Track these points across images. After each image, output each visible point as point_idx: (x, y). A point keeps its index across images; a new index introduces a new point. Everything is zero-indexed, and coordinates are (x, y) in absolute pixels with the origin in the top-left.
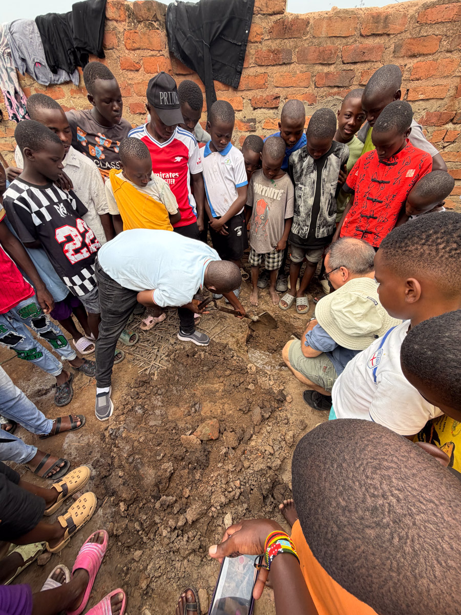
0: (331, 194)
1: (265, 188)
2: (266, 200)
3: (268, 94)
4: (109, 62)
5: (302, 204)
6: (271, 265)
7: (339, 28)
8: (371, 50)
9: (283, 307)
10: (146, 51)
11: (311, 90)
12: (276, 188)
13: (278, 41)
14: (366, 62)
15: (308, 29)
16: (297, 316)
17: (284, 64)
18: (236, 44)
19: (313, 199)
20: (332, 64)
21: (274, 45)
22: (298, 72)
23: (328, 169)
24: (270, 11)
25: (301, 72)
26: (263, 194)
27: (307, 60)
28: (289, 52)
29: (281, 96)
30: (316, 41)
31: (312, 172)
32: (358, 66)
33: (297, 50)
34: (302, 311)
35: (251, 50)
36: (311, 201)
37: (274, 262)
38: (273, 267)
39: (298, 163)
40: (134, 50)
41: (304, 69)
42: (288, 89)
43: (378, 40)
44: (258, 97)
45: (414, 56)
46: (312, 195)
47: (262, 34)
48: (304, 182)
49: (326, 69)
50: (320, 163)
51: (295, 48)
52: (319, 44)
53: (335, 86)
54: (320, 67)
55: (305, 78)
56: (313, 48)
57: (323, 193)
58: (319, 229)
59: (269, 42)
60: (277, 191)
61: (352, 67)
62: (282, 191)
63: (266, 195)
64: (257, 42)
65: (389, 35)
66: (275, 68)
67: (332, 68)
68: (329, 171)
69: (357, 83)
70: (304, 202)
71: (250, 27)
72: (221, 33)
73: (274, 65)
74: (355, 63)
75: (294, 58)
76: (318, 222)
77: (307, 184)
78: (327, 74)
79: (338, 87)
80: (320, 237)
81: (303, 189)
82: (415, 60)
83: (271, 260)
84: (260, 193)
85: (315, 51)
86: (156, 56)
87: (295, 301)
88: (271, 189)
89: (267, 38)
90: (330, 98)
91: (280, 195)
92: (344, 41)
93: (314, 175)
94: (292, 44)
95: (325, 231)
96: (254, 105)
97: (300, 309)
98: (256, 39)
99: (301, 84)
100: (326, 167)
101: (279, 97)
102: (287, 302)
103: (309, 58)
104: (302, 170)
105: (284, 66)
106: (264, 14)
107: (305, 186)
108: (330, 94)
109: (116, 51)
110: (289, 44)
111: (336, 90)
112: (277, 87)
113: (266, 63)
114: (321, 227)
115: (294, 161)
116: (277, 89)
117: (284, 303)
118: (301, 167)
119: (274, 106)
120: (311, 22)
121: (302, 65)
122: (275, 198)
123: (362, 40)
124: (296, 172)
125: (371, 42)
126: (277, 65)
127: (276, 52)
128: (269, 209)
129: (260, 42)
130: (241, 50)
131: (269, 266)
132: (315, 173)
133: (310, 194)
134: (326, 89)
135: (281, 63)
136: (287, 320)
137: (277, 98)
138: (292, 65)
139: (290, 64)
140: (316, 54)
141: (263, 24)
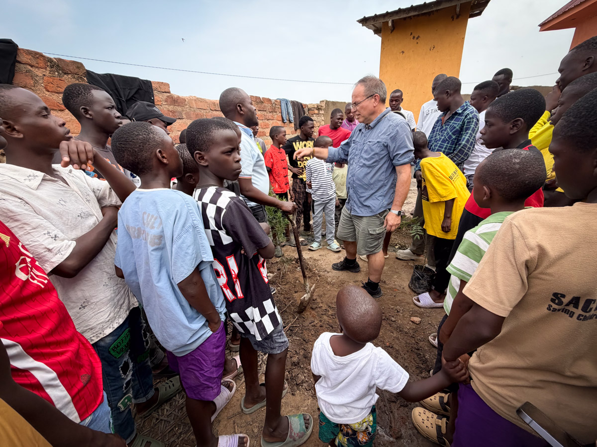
7: (201, 105)
13: (172, 106)
15: (186, 103)
17: (179, 118)
21: (170, 108)
24: (163, 91)
28: (181, 113)
30: (192, 109)
47: (161, 101)
51: (183, 111)
52: (194, 111)
56: (192, 113)
59: (166, 106)
64: (159, 105)
71: (153, 96)
72: (133, 96)
75: (184, 117)
89: (165, 104)
92: (205, 111)
94: (180, 109)
98: (158, 103)
103: (192, 117)
106: (159, 91)
110: (179, 109)
120: (187, 100)
121: (189, 120)
123: (212, 111)
127: (173, 112)
129: (161, 105)
138: (184, 120)
139: (183, 119)
140: (195, 115)
141: (160, 96)
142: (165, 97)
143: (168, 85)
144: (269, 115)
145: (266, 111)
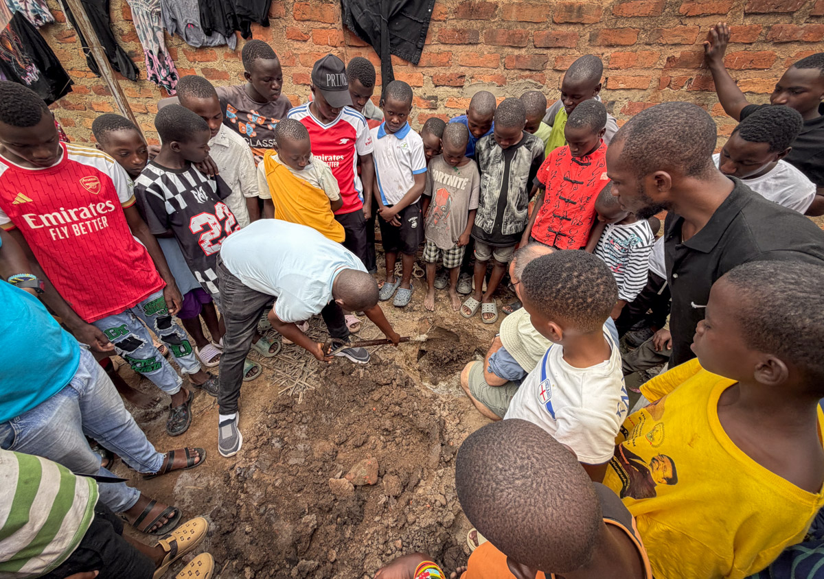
0: (521, 188)
1: (447, 176)
2: (449, 190)
3: (452, 72)
4: (274, 30)
5: (487, 195)
6: (450, 262)
7: (530, 14)
8: (565, 37)
9: (465, 314)
10: (316, 23)
11: (500, 71)
12: (460, 177)
13: (464, 21)
14: (559, 47)
15: (496, 12)
16: (483, 326)
17: (470, 43)
18: (417, 22)
19: (499, 191)
20: (522, 47)
21: (460, 25)
22: (485, 53)
23: (517, 161)
25: (489, 53)
26: (445, 182)
27: (495, 41)
28: (476, 33)
29: (467, 75)
30: (505, 24)
31: (500, 162)
32: (551, 51)
33: (484, 31)
34: (488, 321)
35: (434, 28)
36: (497, 194)
37: (454, 259)
38: (453, 264)
39: (485, 150)
40: (303, 21)
41: (493, 51)
42: (474, 69)
43: (571, 28)
44: (441, 75)
45: (611, 46)
46: (498, 188)
47: (447, 14)
48: (490, 171)
49: (516, 52)
50: (509, 153)
51: (483, 29)
52: (509, 28)
53: (527, 70)
54: (510, 50)
55: (493, 59)
56: (502, 31)
57: (511, 187)
58: (506, 224)
59: (454, 22)
60: (461, 180)
61: (545, 52)
62: (467, 180)
63: (448, 184)
64: (440, 21)
65: (583, 24)
66: (460, 47)
67: (523, 52)
68: (519, 164)
69: (551, 68)
70: (489, 194)
71: (433, 6)
72: (402, 10)
73: (459, 44)
74: (548, 48)
75: (482, 39)
76: (505, 217)
77: (494, 174)
78: (518, 57)
79: (530, 70)
80: (506, 234)
81: (489, 179)
82: (613, 50)
83: (450, 257)
84: (441, 182)
85: (504, 34)
86: (327, 28)
87: (480, 307)
88: (454, 177)
89: (451, 17)
90: (521, 81)
91: (464, 184)
92: (536, 26)
93: (502, 166)
94: (479, 25)
95: (513, 227)
96: (436, 82)
97: (486, 317)
98: (439, 18)
99: (489, 65)
100: (515, 159)
101: (464, 76)
102: (471, 308)
103: (498, 40)
104: (489, 159)
105: (470, 46)
107: (491, 176)
108: (521, 77)
109: (283, 21)
110: (476, 25)
111: (527, 73)
112: (462, 66)
113: (450, 41)
114: (509, 223)
115: (480, 148)
116: (462, 68)
117: (467, 310)
118: (488, 155)
119: (458, 85)
120: (500, 6)
121: (490, 46)
122: (458, 187)
123: (555, 26)
124: (483, 160)
125: (564, 29)
126: (462, 44)
127: (462, 32)
128: (452, 200)
129: (444, 21)
130: (423, 28)
131: (447, 264)
132: (503, 163)
133: (497, 185)
134: (516, 71)
135: (467, 43)
136: (470, 331)
137: (462, 76)
138: (479, 46)
139: (477, 44)
140: (506, 37)
141: (449, 4)
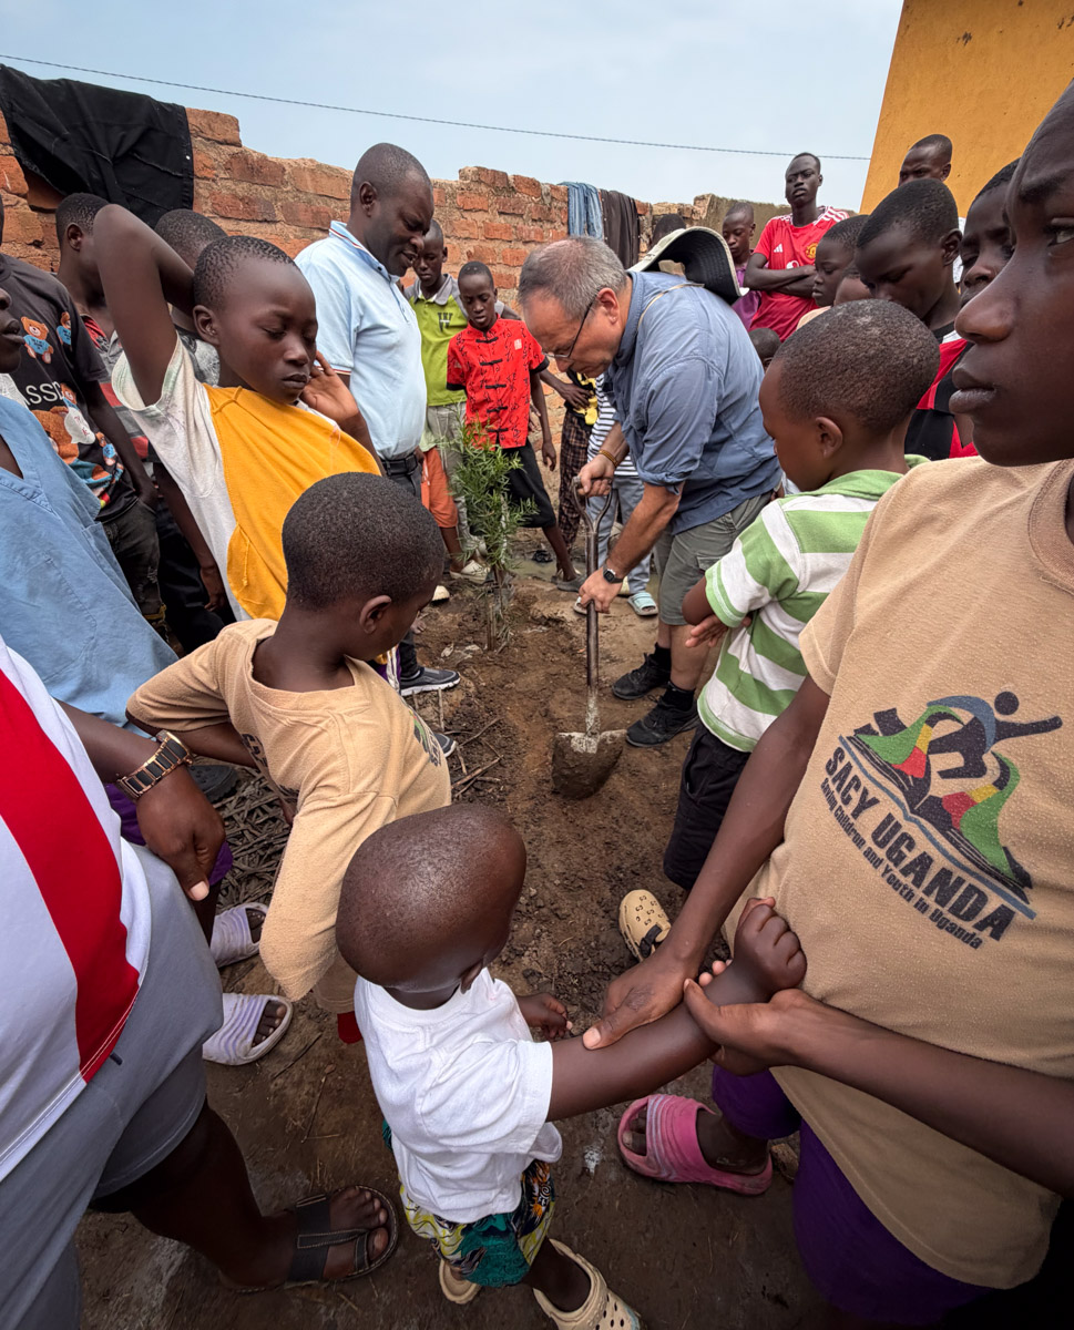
7: (328, 186)
13: (245, 185)
15: (286, 177)
17: (266, 221)
18: (170, 174)
21: (240, 189)
22: (292, 237)
24: (221, 138)
25: (296, 237)
27: (299, 220)
28: (269, 205)
30: (303, 196)
33: (279, 204)
35: (202, 190)
41: (300, 234)
47: (214, 169)
51: (276, 200)
52: (309, 202)
56: (302, 206)
59: (229, 183)
64: (207, 179)
71: (191, 152)
72: (133, 149)
73: (248, 221)
75: (280, 216)
85: (306, 211)
89: (222, 175)
92: (340, 204)
94: (269, 194)
98: (205, 174)
103: (302, 218)
106: (209, 140)
113: (234, 215)
120: (288, 169)
126: (253, 220)
127: (246, 201)
129: (214, 180)
130: (184, 186)
135: (260, 219)
138: (278, 225)
139: (275, 222)
141: (213, 155)
142: (224, 158)
143: (234, 122)
144: (530, 229)
145: (521, 216)
